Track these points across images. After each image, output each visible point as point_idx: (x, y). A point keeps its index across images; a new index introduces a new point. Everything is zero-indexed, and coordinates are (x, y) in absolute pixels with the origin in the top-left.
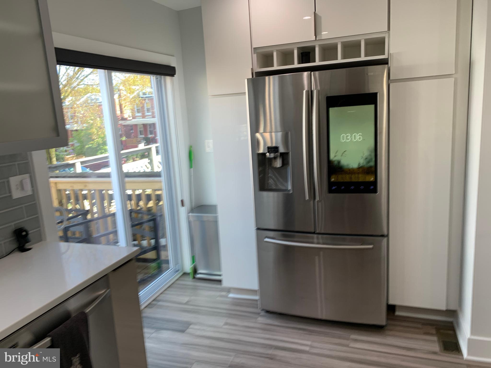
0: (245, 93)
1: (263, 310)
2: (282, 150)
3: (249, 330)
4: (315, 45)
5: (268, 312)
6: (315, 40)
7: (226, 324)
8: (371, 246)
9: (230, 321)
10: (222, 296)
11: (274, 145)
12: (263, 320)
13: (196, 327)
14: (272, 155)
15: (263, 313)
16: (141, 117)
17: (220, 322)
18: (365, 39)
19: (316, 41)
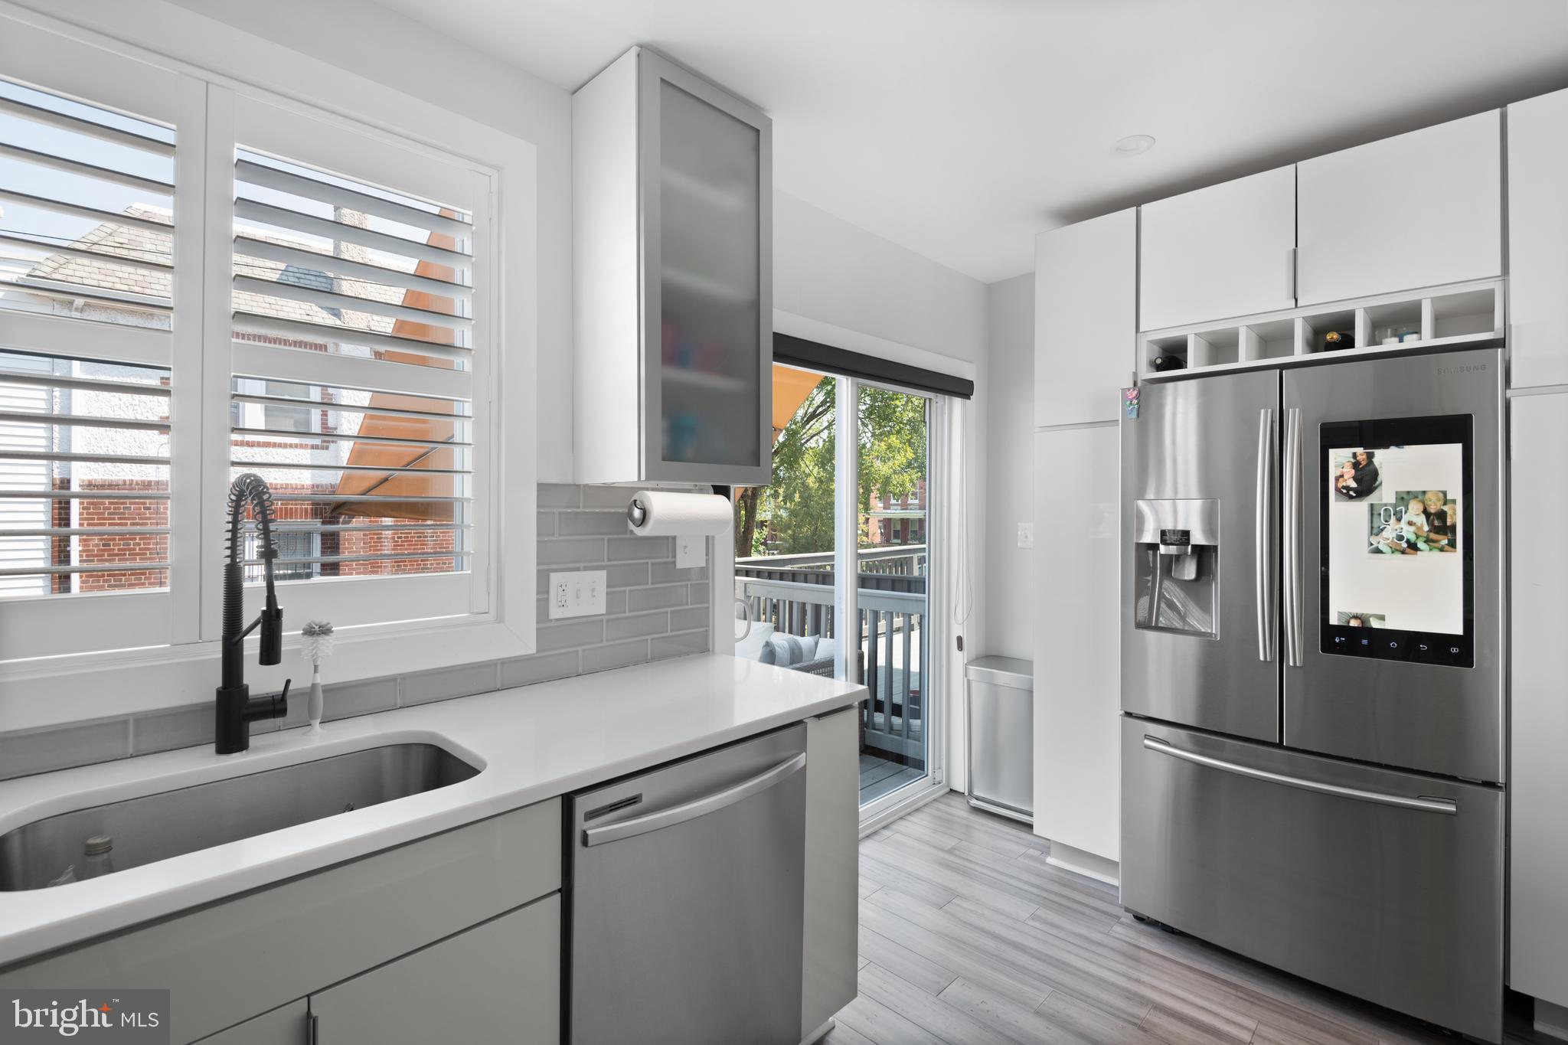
0: (1118, 421)
1: (1127, 910)
2: (1198, 538)
3: (1093, 948)
4: (1293, 319)
5: (1140, 919)
6: (1294, 306)
7: (1034, 917)
8: (1452, 808)
9: (1042, 913)
10: (1031, 857)
11: (1181, 527)
12: (1126, 932)
13: (966, 905)
14: (1173, 550)
15: (1128, 918)
16: (899, 507)
17: (1023, 910)
18: (1432, 298)
19: (1297, 309)
